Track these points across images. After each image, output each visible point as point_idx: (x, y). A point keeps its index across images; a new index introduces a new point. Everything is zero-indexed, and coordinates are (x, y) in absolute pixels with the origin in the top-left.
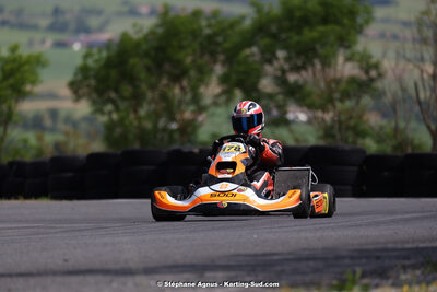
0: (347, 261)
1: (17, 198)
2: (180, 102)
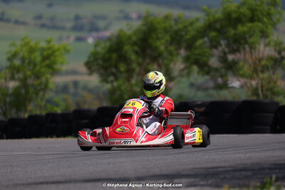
0: (267, 171)
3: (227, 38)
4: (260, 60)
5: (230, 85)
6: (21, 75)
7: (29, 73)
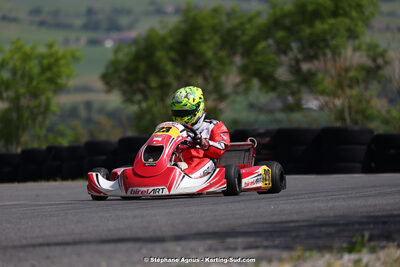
0: (356, 227)
1: (55, 180)
3: (300, 40)
4: (347, 70)
5: (305, 106)
6: (11, 94)
7: (22, 91)
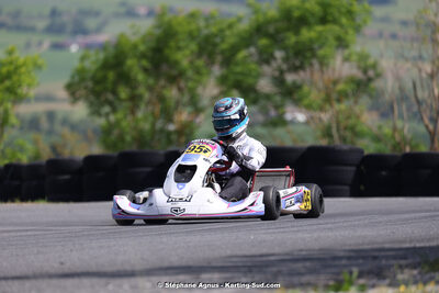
0: (344, 262)
1: (13, 201)
2: (178, 103)
3: (285, 49)
4: (335, 83)
